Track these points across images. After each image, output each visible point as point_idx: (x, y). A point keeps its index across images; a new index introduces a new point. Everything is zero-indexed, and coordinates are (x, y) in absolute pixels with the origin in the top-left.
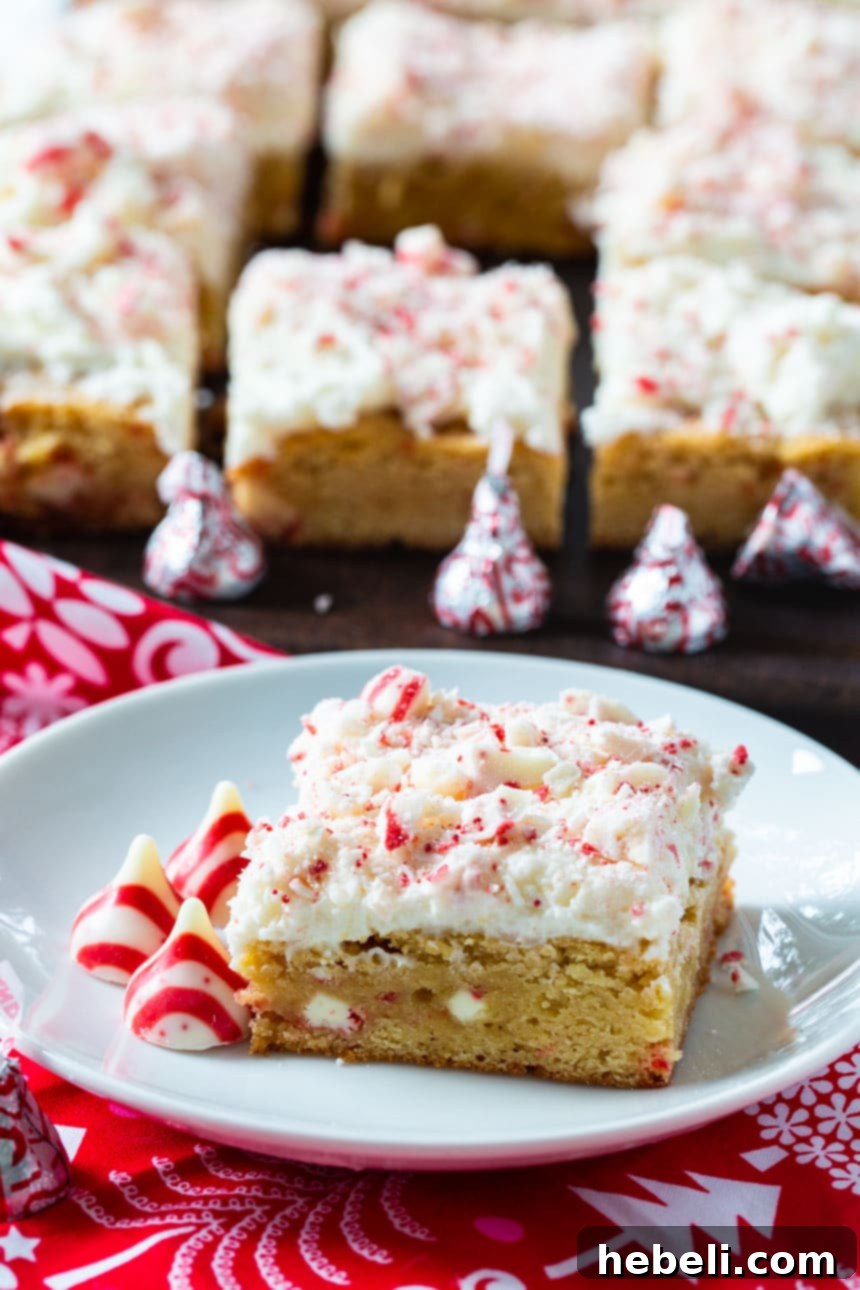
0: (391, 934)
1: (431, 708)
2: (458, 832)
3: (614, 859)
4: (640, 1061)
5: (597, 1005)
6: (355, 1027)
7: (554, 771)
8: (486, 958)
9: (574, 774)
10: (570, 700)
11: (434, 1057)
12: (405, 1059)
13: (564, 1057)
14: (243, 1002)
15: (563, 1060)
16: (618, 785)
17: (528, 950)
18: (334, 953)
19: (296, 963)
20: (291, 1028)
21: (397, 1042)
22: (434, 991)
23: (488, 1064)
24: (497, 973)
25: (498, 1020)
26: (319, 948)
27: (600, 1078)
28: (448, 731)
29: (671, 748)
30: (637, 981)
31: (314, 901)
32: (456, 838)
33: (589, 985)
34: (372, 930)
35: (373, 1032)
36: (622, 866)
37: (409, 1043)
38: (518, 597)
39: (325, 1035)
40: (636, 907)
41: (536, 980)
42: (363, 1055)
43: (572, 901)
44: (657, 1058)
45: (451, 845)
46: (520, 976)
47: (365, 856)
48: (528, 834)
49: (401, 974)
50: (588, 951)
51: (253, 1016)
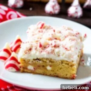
1: (45, 27)
4: (71, 76)
5: (66, 69)
7: (61, 37)
8: (52, 62)
9: (64, 37)
10: (63, 27)
11: (44, 74)
12: (40, 74)
13: (61, 75)
14: (20, 66)
16: (70, 39)
17: (57, 61)
18: (32, 60)
19: (27, 61)
20: (26, 69)
22: (45, 66)
23: (51, 75)
25: (53, 70)
28: (48, 30)
29: (77, 34)
30: (72, 66)
31: (30, 54)
33: (65, 66)
34: (37, 58)
35: (36, 70)
36: (70, 51)
38: (56, 10)
39: (30, 70)
40: (72, 57)
41: (58, 65)
42: (35, 73)
43: (63, 56)
45: (48, 47)
47: (36, 48)
48: (58, 46)
49: (40, 63)
50: (65, 62)
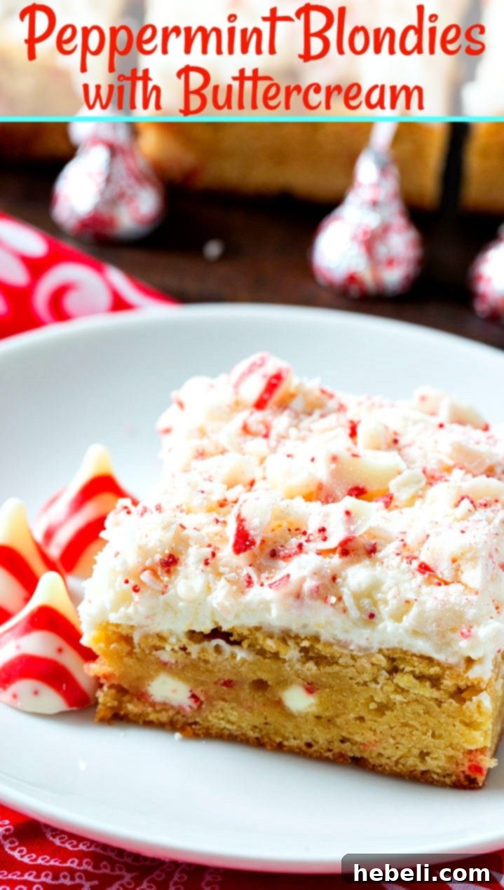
0: (233, 628)
1: (292, 396)
2: (303, 539)
3: (448, 580)
4: (457, 764)
5: (421, 712)
6: (195, 706)
7: (399, 479)
8: (320, 660)
9: (419, 482)
10: (423, 399)
11: (266, 740)
12: (239, 739)
13: (388, 753)
14: (92, 674)
15: (386, 756)
16: (459, 498)
17: (359, 657)
18: (179, 640)
19: (143, 645)
20: (135, 700)
21: (233, 723)
22: (270, 683)
23: (316, 751)
24: (329, 673)
25: (327, 714)
26: (165, 634)
27: (419, 775)
28: (306, 422)
30: (460, 694)
31: (163, 593)
32: (300, 546)
33: (415, 694)
34: (216, 623)
35: (211, 712)
36: (454, 589)
37: (244, 725)
38: (390, 262)
39: (166, 710)
40: (465, 631)
41: (365, 684)
42: (200, 732)
43: (405, 618)
44: (473, 763)
45: (296, 554)
46: (351, 678)
47: (214, 555)
48: (369, 548)
49: (239, 665)
50: (416, 664)
51: (101, 686)
